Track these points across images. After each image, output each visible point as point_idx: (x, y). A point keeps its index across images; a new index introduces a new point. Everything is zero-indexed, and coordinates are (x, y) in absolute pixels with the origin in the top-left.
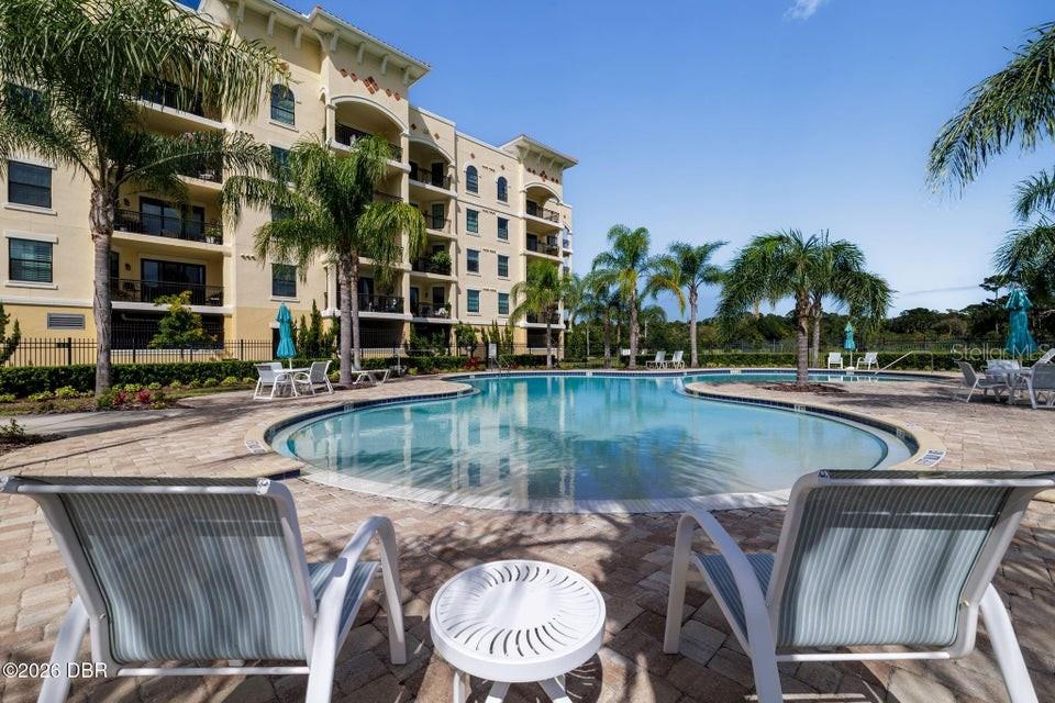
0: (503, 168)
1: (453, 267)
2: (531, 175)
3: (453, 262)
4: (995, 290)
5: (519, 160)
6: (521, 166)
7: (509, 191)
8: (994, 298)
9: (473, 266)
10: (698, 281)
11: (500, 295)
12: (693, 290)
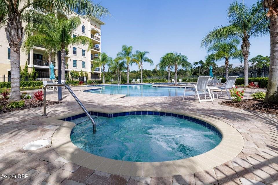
0: (84, 23)
1: (69, 52)
2: (92, 26)
3: (69, 51)
4: (196, 65)
5: (88, 21)
6: (89, 23)
7: (86, 30)
8: (195, 67)
9: (75, 52)
10: (143, 60)
11: (83, 62)
12: (141, 63)
